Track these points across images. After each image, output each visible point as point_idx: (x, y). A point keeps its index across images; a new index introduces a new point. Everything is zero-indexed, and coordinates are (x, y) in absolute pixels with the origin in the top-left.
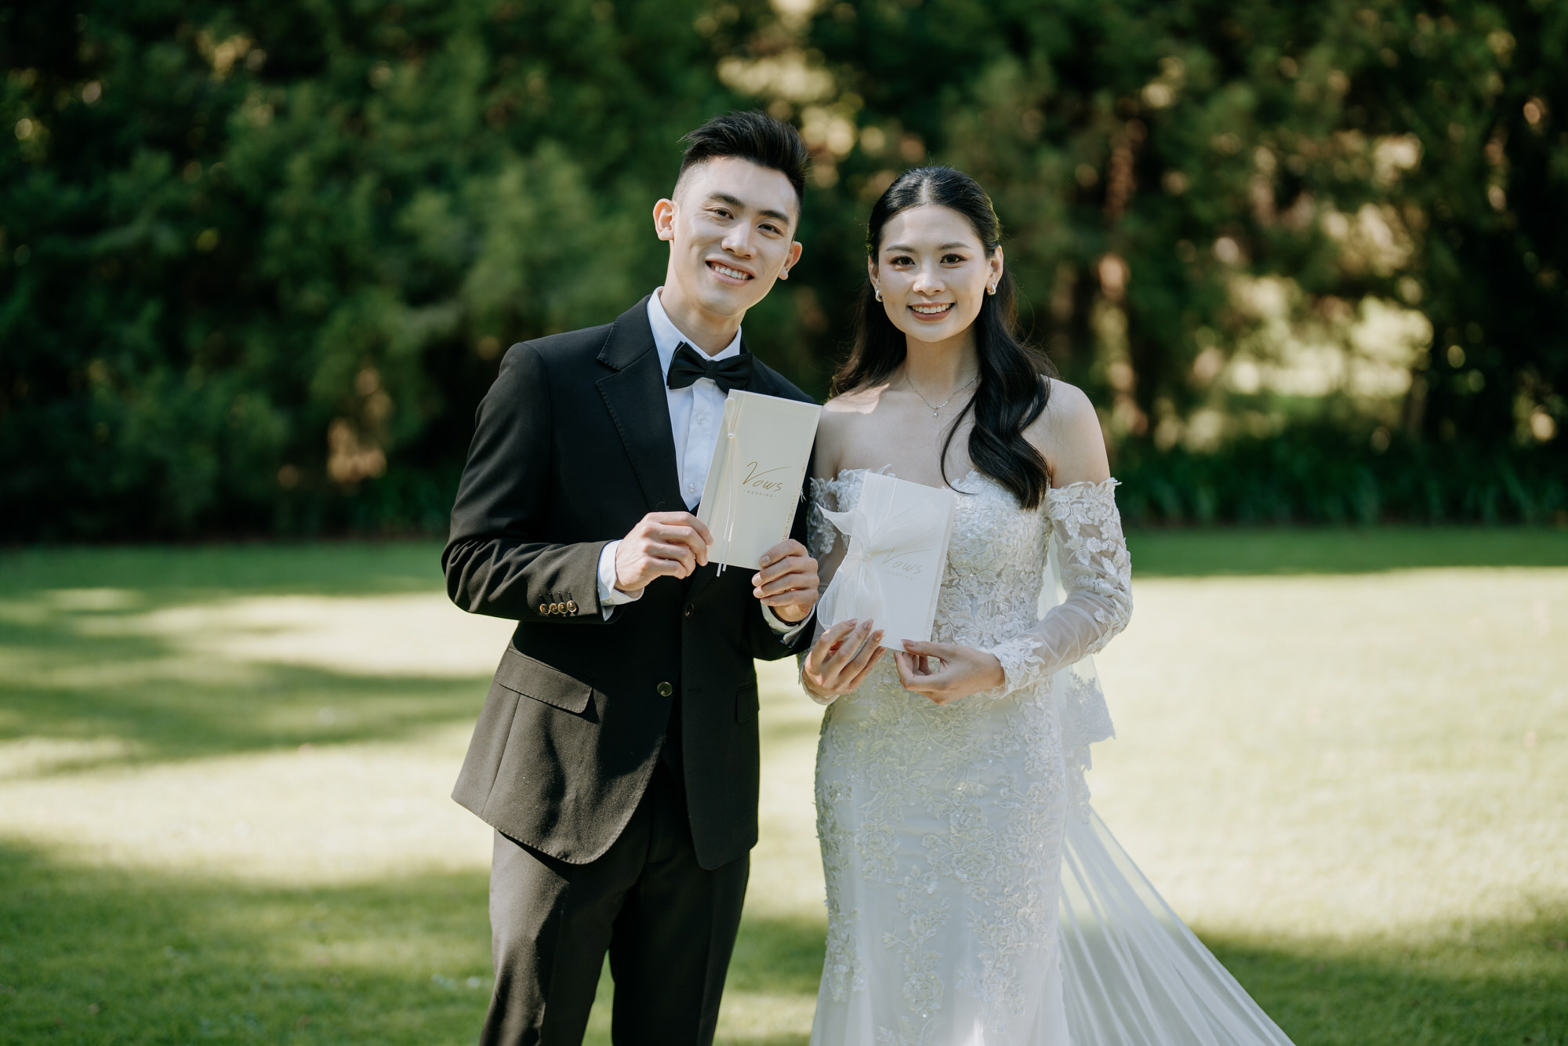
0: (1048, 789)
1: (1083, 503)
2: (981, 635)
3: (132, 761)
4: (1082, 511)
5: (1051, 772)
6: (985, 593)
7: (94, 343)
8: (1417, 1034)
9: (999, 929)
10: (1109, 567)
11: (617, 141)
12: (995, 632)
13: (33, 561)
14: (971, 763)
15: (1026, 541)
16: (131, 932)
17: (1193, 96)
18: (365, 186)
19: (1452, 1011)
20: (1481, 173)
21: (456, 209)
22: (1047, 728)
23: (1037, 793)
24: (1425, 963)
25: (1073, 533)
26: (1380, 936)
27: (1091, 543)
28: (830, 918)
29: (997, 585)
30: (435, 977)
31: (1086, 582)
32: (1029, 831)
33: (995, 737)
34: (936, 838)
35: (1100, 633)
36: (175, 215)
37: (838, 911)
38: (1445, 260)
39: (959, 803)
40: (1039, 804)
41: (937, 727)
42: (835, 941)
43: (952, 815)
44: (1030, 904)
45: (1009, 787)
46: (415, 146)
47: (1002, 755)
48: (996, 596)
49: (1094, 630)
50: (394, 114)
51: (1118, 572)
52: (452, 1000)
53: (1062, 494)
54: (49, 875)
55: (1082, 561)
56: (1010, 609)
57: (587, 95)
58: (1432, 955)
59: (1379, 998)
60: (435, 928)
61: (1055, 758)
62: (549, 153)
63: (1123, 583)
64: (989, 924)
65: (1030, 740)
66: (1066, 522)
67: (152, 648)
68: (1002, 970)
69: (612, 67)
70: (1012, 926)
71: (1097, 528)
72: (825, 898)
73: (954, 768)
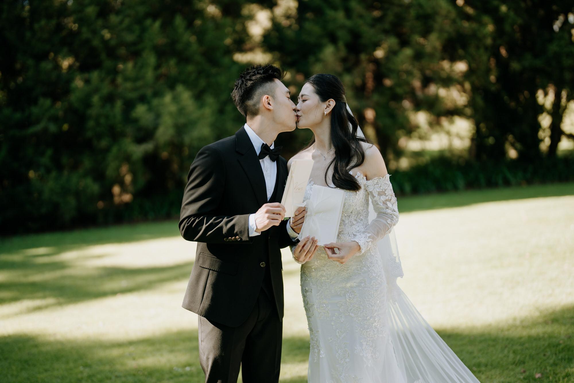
0: (378, 282)
1: (378, 184)
2: (348, 233)
3: (60, 304)
4: (378, 187)
5: (379, 276)
6: (347, 219)
7: (30, 165)
8: (508, 357)
9: (367, 332)
10: (389, 205)
11: (203, 83)
12: (353, 231)
13: (16, 240)
14: (351, 277)
15: (360, 200)
16: (67, 362)
17: (392, 53)
18: (119, 104)
19: (519, 348)
20: (488, 71)
21: (150, 109)
22: (376, 261)
23: (374, 284)
24: (506, 333)
25: (376, 194)
26: (490, 325)
27: (382, 197)
28: (310, 334)
29: (351, 216)
30: (175, 368)
31: (382, 211)
32: (373, 297)
33: (358, 267)
34: (342, 303)
35: (389, 227)
36: (55, 119)
37: (313, 331)
38: (480, 101)
39: (348, 290)
40: (376, 287)
41: (338, 266)
42: (313, 341)
43: (346, 295)
44: (376, 322)
45: (364, 283)
46: (134, 89)
47: (361, 273)
48: (351, 219)
49: (388, 226)
50: (126, 79)
51: (393, 206)
52: (181, 375)
53: (371, 182)
54: (36, 346)
55: (380, 204)
56: (357, 223)
57: (190, 68)
58: (508, 330)
59: (494, 346)
60: (172, 351)
61: (380, 271)
62: (180, 88)
63: (395, 209)
64: (363, 330)
65: (370, 266)
66: (373, 191)
67: (61, 266)
68: (370, 345)
69: (198, 58)
70: (371, 330)
71: (384, 192)
72: (308, 327)
73: (345, 279)
